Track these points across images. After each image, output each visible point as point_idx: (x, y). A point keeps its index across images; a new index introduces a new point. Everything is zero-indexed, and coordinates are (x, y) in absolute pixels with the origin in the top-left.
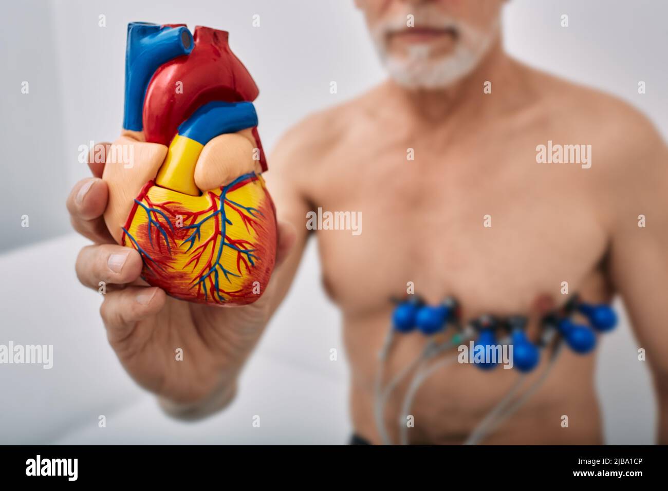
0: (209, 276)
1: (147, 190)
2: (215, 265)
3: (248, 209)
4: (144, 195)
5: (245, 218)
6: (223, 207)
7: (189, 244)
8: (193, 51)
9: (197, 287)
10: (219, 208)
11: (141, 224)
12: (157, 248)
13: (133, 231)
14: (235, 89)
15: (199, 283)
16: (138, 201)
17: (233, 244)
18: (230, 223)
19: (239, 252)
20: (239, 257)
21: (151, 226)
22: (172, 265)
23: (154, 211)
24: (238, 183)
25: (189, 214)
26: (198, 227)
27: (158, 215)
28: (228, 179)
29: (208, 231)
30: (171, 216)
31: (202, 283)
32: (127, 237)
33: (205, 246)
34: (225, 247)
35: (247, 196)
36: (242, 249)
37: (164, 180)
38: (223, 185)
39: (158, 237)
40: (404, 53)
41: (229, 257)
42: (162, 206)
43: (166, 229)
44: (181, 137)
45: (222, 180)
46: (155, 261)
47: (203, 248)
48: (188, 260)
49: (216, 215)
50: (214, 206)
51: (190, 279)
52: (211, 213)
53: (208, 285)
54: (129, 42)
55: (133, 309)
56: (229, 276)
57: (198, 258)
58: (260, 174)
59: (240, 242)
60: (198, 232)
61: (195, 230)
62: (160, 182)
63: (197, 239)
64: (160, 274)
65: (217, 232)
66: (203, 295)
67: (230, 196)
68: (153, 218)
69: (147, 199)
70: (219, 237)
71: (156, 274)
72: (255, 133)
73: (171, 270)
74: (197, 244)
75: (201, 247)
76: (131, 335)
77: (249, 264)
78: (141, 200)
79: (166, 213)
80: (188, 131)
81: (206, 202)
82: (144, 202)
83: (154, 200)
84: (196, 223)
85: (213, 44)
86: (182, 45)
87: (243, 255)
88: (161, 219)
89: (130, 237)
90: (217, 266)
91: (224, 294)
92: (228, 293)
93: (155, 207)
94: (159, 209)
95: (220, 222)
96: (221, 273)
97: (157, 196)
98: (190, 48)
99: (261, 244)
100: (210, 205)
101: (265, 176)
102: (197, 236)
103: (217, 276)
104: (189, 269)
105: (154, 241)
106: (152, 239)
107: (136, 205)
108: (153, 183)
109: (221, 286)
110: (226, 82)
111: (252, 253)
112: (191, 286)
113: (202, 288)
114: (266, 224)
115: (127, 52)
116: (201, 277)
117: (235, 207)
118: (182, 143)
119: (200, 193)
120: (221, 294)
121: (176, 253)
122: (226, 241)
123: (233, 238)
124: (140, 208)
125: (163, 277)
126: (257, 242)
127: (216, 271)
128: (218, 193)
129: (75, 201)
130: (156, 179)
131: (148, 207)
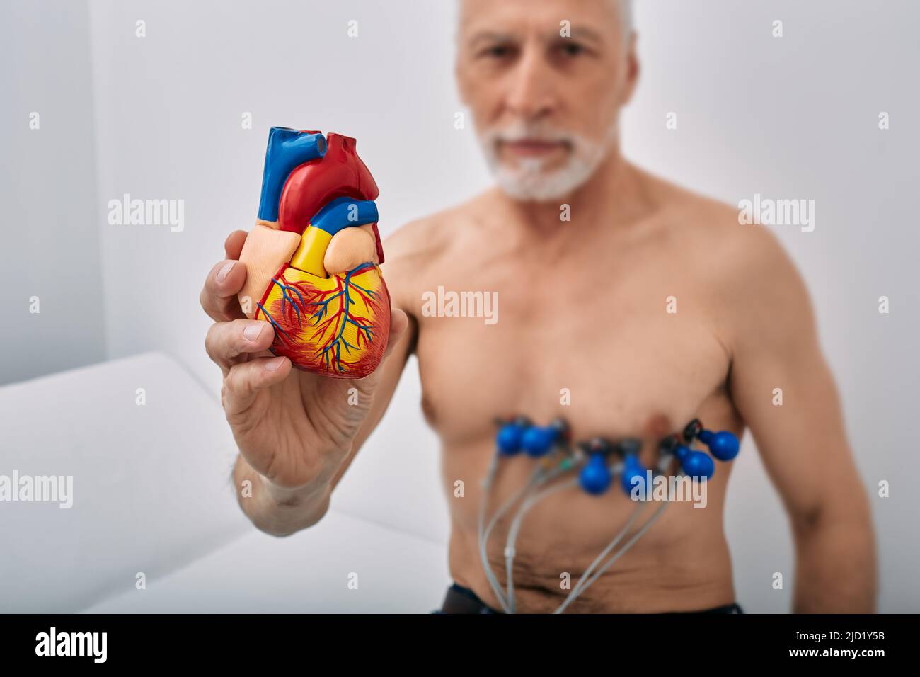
0: (332, 347)
1: (283, 270)
2: (338, 338)
3: (368, 292)
4: (280, 275)
5: (365, 299)
6: (347, 289)
7: (317, 318)
8: (327, 155)
9: (321, 357)
10: (344, 289)
11: (275, 299)
12: (289, 320)
13: (268, 306)
14: (359, 189)
15: (323, 353)
16: (274, 280)
17: (354, 320)
18: (353, 303)
19: (360, 327)
20: (359, 332)
21: (285, 302)
22: (301, 336)
23: (289, 289)
24: (360, 270)
25: (319, 293)
26: (326, 304)
27: (292, 292)
28: (351, 266)
29: (334, 307)
30: (303, 293)
31: (325, 353)
32: (261, 311)
33: (331, 320)
34: (347, 322)
35: (367, 281)
36: (362, 325)
37: (298, 262)
38: (347, 270)
39: (291, 311)
40: (515, 166)
41: (351, 331)
42: (295, 285)
43: (298, 304)
44: (313, 227)
45: (346, 266)
46: (286, 332)
47: (328, 323)
48: (315, 332)
49: (341, 295)
50: (340, 288)
51: (315, 349)
52: (337, 293)
53: (331, 356)
54: (271, 144)
55: (262, 375)
56: (349, 348)
57: (324, 331)
58: (377, 265)
59: (361, 319)
60: (325, 308)
61: (323, 306)
62: (294, 264)
63: (324, 314)
64: (289, 344)
65: (342, 310)
66: (325, 365)
67: (353, 280)
68: (288, 295)
69: (283, 278)
70: (343, 314)
71: (285, 344)
72: (375, 228)
73: (299, 341)
74: (324, 319)
75: (327, 321)
76: (250, 408)
77: (367, 339)
78: (278, 279)
79: (299, 290)
80: (319, 223)
81: (332, 284)
82: (280, 281)
83: (288, 279)
84: (324, 300)
85: (343, 149)
86: (319, 149)
87: (362, 330)
88: (295, 296)
89: (264, 311)
90: (340, 339)
91: (343, 365)
92: (347, 364)
93: (289, 285)
94: (293, 286)
95: (344, 301)
96: (342, 345)
97: (291, 276)
98: (324, 151)
99: (377, 322)
100: (336, 286)
101: (381, 266)
102: (324, 311)
103: (339, 348)
104: (315, 340)
105: (287, 315)
106: (285, 313)
107: (273, 283)
108: (288, 265)
109: (342, 357)
110: (352, 183)
111: (370, 329)
112: (315, 356)
113: (325, 357)
114: (382, 305)
115: (267, 151)
116: (325, 348)
117: (358, 289)
118: (313, 233)
119: (328, 276)
120: (340, 364)
121: (305, 326)
122: (349, 318)
123: (355, 315)
124: (276, 286)
125: (291, 347)
126: (375, 321)
127: (339, 344)
128: (343, 276)
129: (216, 279)
130: (290, 262)
131: (283, 285)
